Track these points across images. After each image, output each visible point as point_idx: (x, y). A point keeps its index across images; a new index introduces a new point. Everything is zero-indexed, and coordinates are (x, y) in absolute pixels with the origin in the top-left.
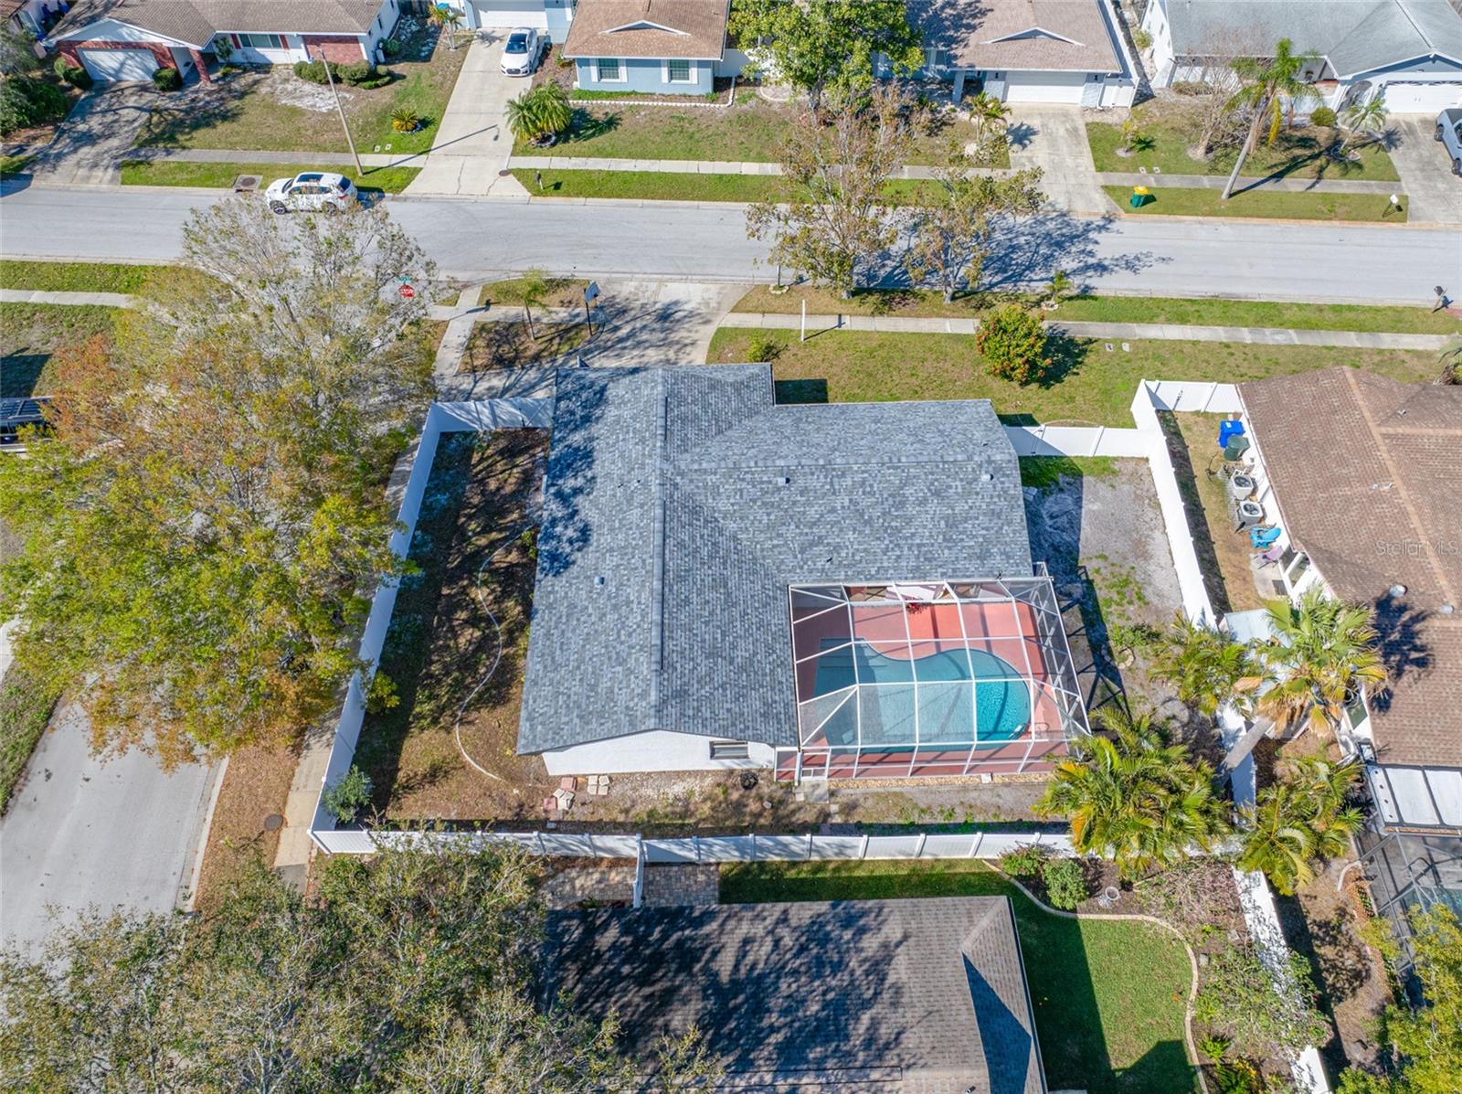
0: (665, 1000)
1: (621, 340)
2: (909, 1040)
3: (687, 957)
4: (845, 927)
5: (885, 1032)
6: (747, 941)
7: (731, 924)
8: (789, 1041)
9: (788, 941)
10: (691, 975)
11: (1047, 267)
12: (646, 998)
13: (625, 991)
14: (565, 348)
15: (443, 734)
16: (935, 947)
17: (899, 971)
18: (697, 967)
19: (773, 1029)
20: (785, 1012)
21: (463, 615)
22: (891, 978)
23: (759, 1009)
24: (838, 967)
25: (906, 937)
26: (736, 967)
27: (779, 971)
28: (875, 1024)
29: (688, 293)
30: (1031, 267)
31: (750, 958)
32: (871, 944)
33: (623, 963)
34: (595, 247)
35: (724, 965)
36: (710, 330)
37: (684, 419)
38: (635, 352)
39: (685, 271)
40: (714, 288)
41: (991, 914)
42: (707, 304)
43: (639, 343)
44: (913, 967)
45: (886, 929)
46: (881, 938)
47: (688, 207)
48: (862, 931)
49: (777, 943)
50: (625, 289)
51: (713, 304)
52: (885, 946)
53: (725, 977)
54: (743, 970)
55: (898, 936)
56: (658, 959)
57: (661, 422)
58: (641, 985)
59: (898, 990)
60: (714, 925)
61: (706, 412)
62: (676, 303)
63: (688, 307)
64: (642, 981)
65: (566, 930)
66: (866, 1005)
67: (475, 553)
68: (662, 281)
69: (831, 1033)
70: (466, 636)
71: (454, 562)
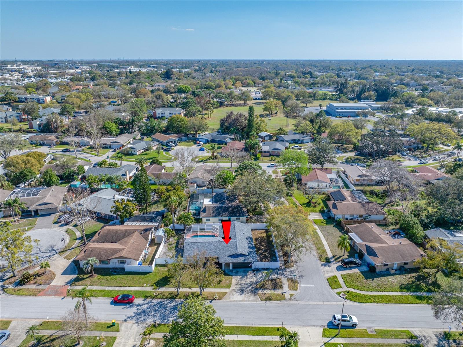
1: (251, 285)
2: (212, 208)
3: (231, 213)
4: (216, 215)
6: (225, 214)
7: (227, 215)
11: (151, 306)
12: (234, 210)
13: (236, 211)
14: (262, 283)
15: (262, 236)
16: (208, 214)
18: (229, 212)
20: (222, 209)
21: (264, 246)
23: (224, 210)
24: (217, 212)
27: (222, 212)
29: (237, 297)
30: (155, 305)
32: (214, 214)
33: (236, 213)
34: (262, 310)
35: (227, 213)
36: (232, 288)
37: (234, 247)
38: (247, 282)
39: (238, 304)
40: (231, 299)
42: (233, 294)
43: (247, 284)
44: (211, 212)
47: (240, 324)
49: (222, 214)
50: (252, 298)
51: (231, 294)
54: (225, 212)
55: (211, 215)
56: (233, 213)
57: (237, 246)
61: (231, 250)
62: (241, 295)
63: (238, 293)
65: (242, 215)
66: (215, 210)
67: (265, 252)
68: (244, 301)
69: (218, 208)
70: (263, 244)
71: (268, 251)
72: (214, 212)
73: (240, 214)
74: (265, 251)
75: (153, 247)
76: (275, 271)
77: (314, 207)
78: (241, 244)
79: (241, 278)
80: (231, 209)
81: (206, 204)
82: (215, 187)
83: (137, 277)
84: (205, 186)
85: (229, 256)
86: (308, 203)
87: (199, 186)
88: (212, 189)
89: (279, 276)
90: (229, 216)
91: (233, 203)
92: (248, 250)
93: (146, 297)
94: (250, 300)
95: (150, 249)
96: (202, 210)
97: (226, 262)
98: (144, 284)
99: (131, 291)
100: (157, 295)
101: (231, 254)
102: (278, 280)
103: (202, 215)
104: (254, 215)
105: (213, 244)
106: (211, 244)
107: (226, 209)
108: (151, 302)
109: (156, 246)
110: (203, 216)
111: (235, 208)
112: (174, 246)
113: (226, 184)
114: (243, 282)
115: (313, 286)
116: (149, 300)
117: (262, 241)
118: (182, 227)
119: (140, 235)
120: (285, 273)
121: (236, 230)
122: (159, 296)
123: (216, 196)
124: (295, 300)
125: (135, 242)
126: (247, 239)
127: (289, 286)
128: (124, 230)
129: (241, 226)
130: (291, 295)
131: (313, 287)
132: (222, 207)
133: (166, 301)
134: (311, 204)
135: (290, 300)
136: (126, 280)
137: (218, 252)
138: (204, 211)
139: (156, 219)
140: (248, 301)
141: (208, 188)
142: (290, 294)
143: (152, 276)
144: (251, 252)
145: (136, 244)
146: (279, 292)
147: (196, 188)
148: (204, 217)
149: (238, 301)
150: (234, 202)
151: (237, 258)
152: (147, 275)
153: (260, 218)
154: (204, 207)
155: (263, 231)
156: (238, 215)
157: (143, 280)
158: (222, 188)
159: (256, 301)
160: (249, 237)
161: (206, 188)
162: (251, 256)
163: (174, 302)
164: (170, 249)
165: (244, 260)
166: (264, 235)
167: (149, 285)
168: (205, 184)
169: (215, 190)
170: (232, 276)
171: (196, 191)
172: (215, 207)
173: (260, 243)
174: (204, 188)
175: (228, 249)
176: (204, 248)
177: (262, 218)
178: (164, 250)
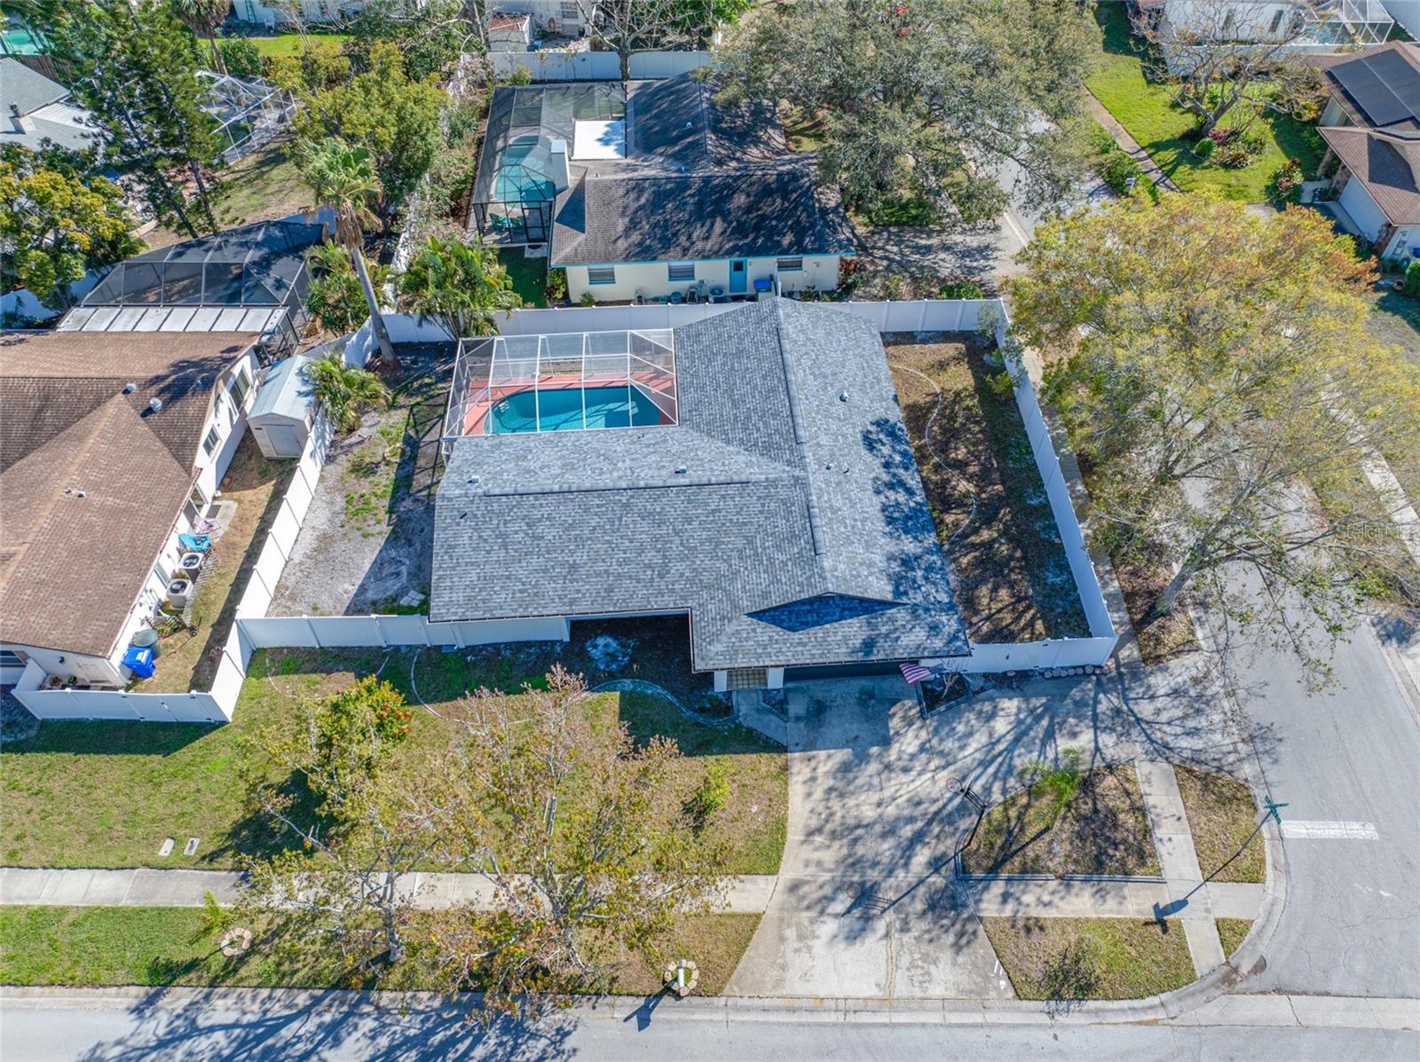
0: (749, 209)
1: (920, 839)
2: (622, 191)
3: (740, 230)
4: (649, 246)
5: (632, 196)
6: (707, 238)
7: (716, 248)
8: (684, 191)
9: (683, 239)
10: (738, 222)
12: (760, 209)
13: (773, 212)
15: (947, 387)
16: (599, 236)
17: (621, 224)
18: (734, 224)
19: (692, 196)
20: (686, 204)
21: (972, 469)
22: (627, 220)
23: (700, 205)
24: (656, 225)
25: (615, 241)
26: (713, 224)
27: (688, 223)
28: (638, 199)
31: (705, 229)
32: (635, 237)
33: (776, 226)
35: (719, 226)
36: (790, 868)
37: (793, 537)
38: (891, 811)
39: (853, 1035)
40: (792, 984)
41: (562, 254)
43: (890, 832)
44: (615, 225)
45: (626, 245)
46: (630, 240)
48: (640, 244)
49: (690, 237)
51: (790, 933)
52: (627, 237)
53: (719, 220)
54: (708, 223)
55: (620, 242)
56: (757, 228)
57: (816, 521)
58: (763, 215)
59: (623, 214)
60: (727, 246)
61: (769, 559)
63: (829, 927)
64: (763, 217)
65: (813, 243)
66: (641, 208)
67: (988, 522)
68: (887, 1002)
69: (662, 195)
70: (961, 453)
71: (1005, 513)
72: (633, 225)
73: (800, 232)
74: (987, 515)
75: (248, 494)
76: (1075, 693)
77: (1233, 164)
78: (838, 502)
79: (845, 768)
80: (740, 200)
81: (585, 166)
82: (638, 44)
83: (116, 769)
84: (582, 33)
85: (758, 615)
86: (1192, 136)
87: (546, 35)
88: (624, 56)
89: (1107, 740)
90: (729, 253)
91: (754, 153)
92: (892, 547)
93: (164, 975)
94: (937, 990)
95: (230, 506)
96: (560, 202)
97: (741, 662)
98: (155, 844)
99: (62, 911)
100: (243, 959)
101: (775, 601)
102: (1110, 781)
103: (565, 245)
104: (880, 226)
105: (640, 502)
106: (627, 506)
107: (712, 201)
108: (194, 1031)
109: (268, 488)
110: (568, 250)
111: (766, 191)
112: (385, 479)
113: (702, 19)
114: (864, 806)
115: (1369, 832)
116: (179, 998)
117: (951, 434)
118: (436, 332)
119: (142, 427)
120: (1145, 709)
121: (796, 376)
122: (255, 963)
123: (645, 103)
124: (1266, 979)
125: (96, 487)
126: (870, 444)
127: (1197, 840)
128: (30, 389)
129: (821, 333)
130: (1231, 932)
131: (1369, 843)
132: (683, 185)
133: (306, 1011)
134: (1209, 147)
135: (1228, 979)
136: (38, 804)
137: (677, 567)
138: (574, 215)
139: (268, 283)
140: (922, 1003)
141: (596, 46)
142: (1220, 925)
143: (223, 756)
144: (908, 562)
145: (102, 510)
146: (1136, 902)
147: (532, 48)
148: (575, 259)
149: (846, 1005)
150: (756, 142)
151: (818, 632)
152: (184, 755)
153: (918, 249)
154: (572, 180)
155: (949, 349)
156: (786, 241)
157: (159, 806)
158: (679, 47)
159: (976, 997)
160: (881, 424)
161: (583, 46)
162: (914, 609)
163: (368, 1024)
164: (356, 509)
165: (869, 645)
166: (961, 378)
167: (193, 847)
168: (580, 21)
169: (639, 60)
170: (782, 749)
171: (530, 65)
172: (638, 187)
173: (943, 449)
174: (573, 46)
175: (750, 541)
176: (580, 541)
177: (929, 249)
178: (321, 520)
